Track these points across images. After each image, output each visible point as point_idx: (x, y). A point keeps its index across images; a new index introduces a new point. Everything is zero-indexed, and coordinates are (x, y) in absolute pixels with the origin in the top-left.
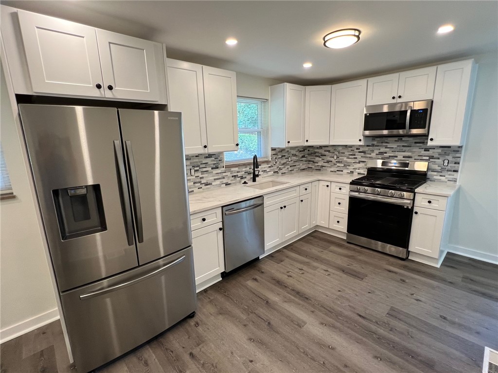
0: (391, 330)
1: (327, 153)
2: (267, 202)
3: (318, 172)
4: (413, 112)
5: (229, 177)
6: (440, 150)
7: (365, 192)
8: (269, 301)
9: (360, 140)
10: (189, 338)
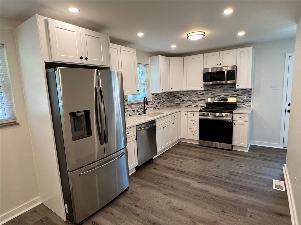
0: (232, 180)
1: (182, 96)
2: (157, 124)
3: (177, 107)
4: (227, 71)
5: (131, 111)
6: (241, 91)
7: (208, 115)
8: (168, 177)
9: (202, 87)
10: (130, 199)
